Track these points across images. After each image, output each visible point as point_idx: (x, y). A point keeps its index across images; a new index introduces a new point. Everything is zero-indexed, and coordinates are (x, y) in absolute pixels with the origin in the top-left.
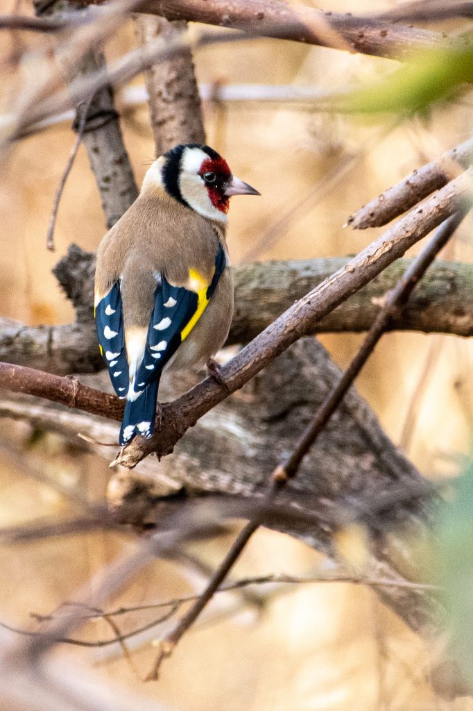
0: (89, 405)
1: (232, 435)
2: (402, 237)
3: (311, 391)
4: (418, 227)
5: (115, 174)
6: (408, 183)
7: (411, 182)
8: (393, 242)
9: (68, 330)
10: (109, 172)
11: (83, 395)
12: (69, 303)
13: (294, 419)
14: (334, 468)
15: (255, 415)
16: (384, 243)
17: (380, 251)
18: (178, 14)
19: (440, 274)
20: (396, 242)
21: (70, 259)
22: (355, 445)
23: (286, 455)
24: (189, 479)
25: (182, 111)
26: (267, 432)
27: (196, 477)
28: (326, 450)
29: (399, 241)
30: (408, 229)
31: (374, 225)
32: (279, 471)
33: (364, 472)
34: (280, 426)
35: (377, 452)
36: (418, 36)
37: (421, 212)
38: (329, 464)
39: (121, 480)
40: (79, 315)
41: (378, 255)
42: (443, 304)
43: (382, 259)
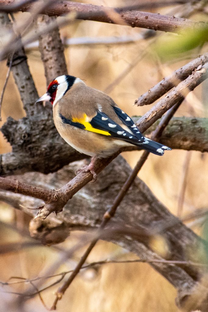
0: (24, 192)
1: (84, 198)
2: (160, 109)
3: (119, 177)
4: (167, 104)
5: (27, 85)
6: (161, 84)
7: (162, 84)
8: (156, 111)
9: (9, 156)
10: (24, 84)
11: (21, 187)
12: (9, 144)
13: (112, 190)
14: (131, 211)
15: (94, 189)
16: (152, 112)
17: (151, 116)
18: (53, 13)
19: (175, 123)
20: (158, 111)
21: (8, 124)
22: (140, 200)
23: (109, 207)
24: (65, 219)
25: (55, 55)
26: (100, 196)
27: (69, 218)
28: (127, 203)
29: (159, 111)
30: (163, 105)
31: (146, 104)
32: (107, 214)
33: (144, 212)
34: (106, 193)
35: (150, 203)
36: (162, 18)
37: (168, 97)
38: (129, 210)
39: (35, 221)
40: (13, 149)
41: (150, 118)
42: (177, 136)
43: (152, 119)
